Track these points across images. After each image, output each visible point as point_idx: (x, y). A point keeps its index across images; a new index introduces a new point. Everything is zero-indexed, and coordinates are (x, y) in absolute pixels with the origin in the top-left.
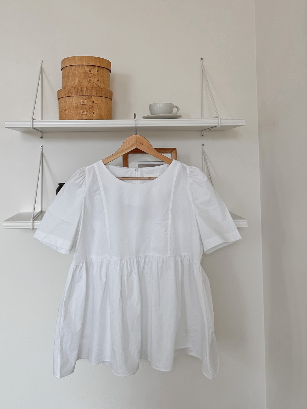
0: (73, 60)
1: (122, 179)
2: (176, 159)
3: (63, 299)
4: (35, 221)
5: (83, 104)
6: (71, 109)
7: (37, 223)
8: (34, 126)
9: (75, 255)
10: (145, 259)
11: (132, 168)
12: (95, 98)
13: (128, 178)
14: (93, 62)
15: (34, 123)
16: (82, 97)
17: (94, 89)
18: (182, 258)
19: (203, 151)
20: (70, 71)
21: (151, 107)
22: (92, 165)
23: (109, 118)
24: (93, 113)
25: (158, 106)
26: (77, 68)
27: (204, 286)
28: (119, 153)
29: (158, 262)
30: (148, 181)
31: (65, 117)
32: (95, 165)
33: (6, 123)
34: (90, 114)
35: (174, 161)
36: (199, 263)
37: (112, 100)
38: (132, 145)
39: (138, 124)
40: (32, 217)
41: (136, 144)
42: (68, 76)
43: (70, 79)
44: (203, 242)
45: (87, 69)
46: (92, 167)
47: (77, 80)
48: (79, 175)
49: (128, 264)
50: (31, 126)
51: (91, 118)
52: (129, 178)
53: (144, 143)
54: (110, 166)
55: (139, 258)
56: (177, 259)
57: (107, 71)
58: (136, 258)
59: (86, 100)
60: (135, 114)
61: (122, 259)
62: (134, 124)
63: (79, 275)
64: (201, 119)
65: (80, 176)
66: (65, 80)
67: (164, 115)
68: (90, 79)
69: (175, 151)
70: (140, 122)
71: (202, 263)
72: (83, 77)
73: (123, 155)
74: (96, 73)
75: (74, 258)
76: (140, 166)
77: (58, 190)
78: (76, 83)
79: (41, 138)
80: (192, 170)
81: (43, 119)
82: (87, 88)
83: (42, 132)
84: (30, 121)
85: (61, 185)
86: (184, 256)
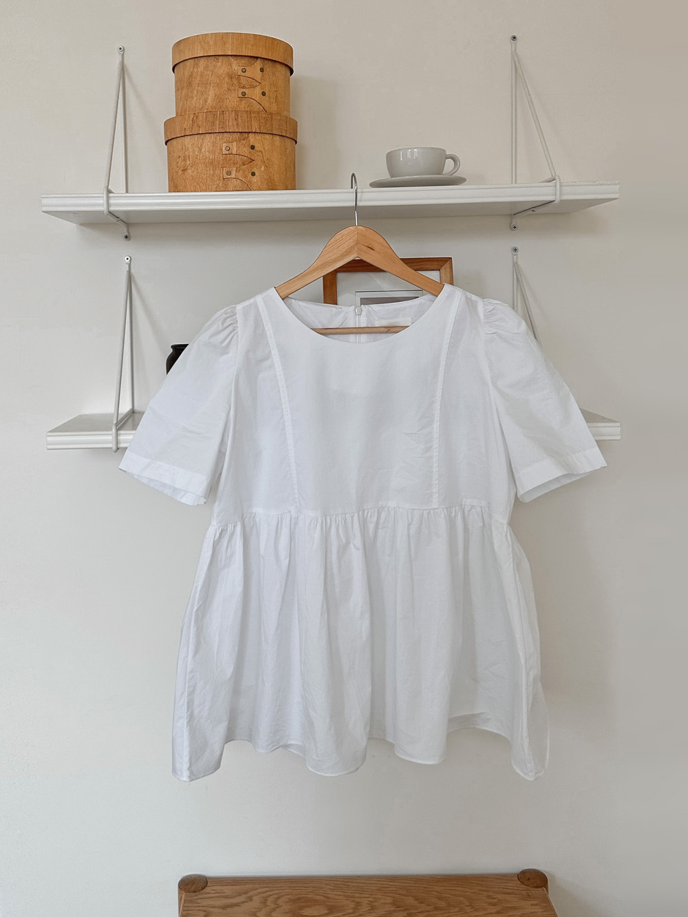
0: (200, 42)
1: (323, 331)
2: (452, 283)
3: (192, 608)
4: (121, 432)
5: (227, 152)
6: (200, 165)
7: (126, 437)
8: (112, 209)
9: (217, 507)
10: (379, 514)
11: (347, 306)
12: (257, 137)
13: (338, 330)
14: (250, 47)
15: (111, 201)
16: (225, 134)
17: (253, 115)
18: (466, 512)
19: (515, 265)
20: (195, 70)
21: (390, 157)
22: (252, 301)
23: (289, 187)
24: (253, 174)
25: (409, 156)
26: (212, 61)
27: (517, 574)
28: (316, 270)
29: (410, 520)
30: (383, 335)
31: (186, 186)
32: (259, 299)
33: (45, 201)
34: (246, 177)
35: (447, 288)
36: (505, 522)
37: (296, 142)
39: (360, 201)
40: (115, 422)
41: (356, 249)
42: (190, 83)
43: (195, 92)
44: (515, 474)
45: (236, 66)
46: (251, 305)
47: (211, 95)
48: (223, 324)
49: (340, 527)
50: (104, 208)
51: (247, 187)
52: (341, 330)
53: (376, 247)
54: (293, 300)
55: (366, 512)
56: (453, 514)
57: (283, 71)
58: (359, 512)
59: (235, 144)
60: (353, 175)
61: (326, 516)
62: (351, 201)
63: (226, 554)
64: (512, 185)
65: (226, 325)
66: (182, 93)
67: (424, 176)
68: (244, 90)
69: (447, 265)
70: (366, 196)
71: (512, 523)
72: (226, 85)
73: (324, 277)
74: (258, 75)
75: (215, 514)
76: (366, 301)
77: (171, 361)
78: (209, 101)
79: (126, 237)
80: (490, 308)
81: (129, 191)
82: (236, 112)
83: (128, 224)
84: (102, 195)
85: (178, 350)
86: (470, 507)
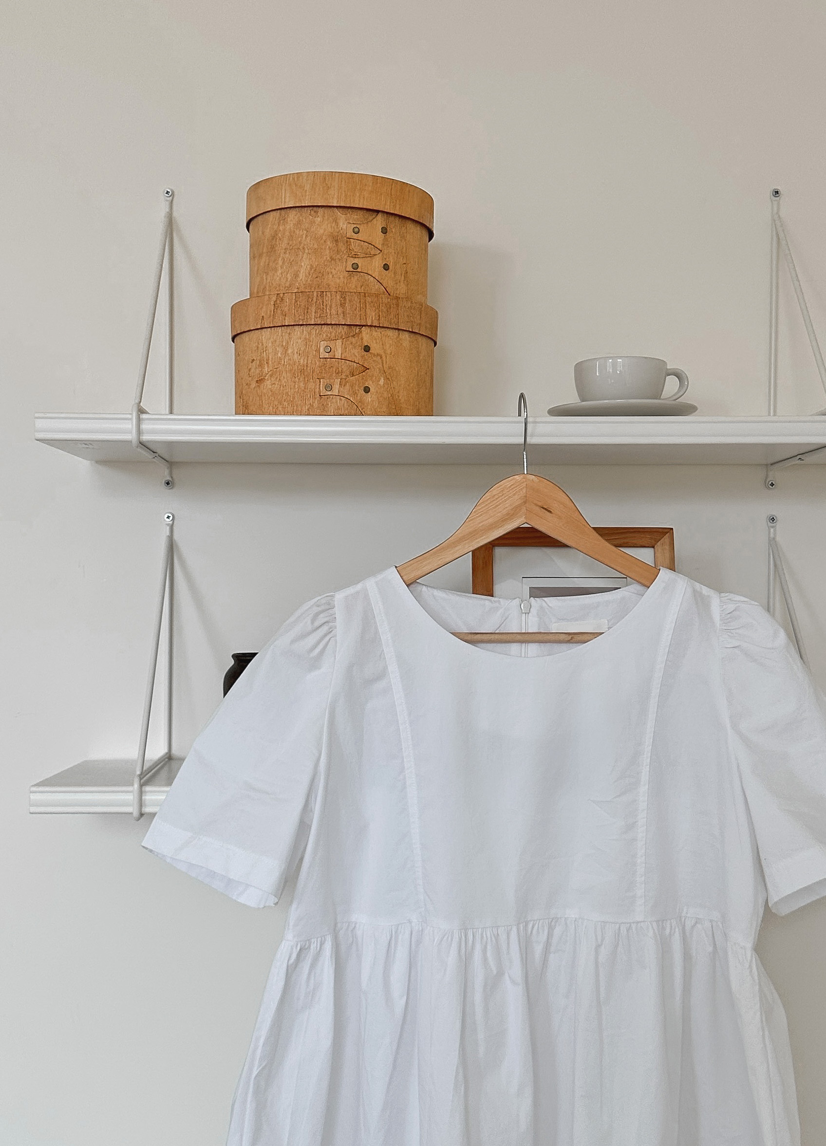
0: (290, 185)
1: (469, 637)
2: (672, 567)
3: (251, 1070)
4: (147, 788)
5: (327, 355)
6: (284, 374)
7: (155, 796)
8: (145, 438)
9: (295, 912)
10: (551, 929)
11: (506, 598)
12: (374, 333)
13: (493, 637)
14: (367, 194)
15: (144, 426)
16: (325, 328)
17: (369, 299)
18: (688, 928)
19: (772, 543)
20: (281, 228)
21: (581, 371)
22: (359, 587)
23: (422, 411)
24: (367, 390)
25: (610, 369)
26: (306, 216)
27: (767, 1033)
28: (460, 540)
29: (599, 940)
30: (564, 646)
31: (261, 406)
32: (370, 584)
33: (40, 424)
34: (355, 393)
35: (664, 574)
36: (749, 945)
37: (435, 344)
38: (508, 514)
39: (532, 436)
40: (138, 773)
41: (524, 510)
42: (273, 247)
43: (280, 262)
44: (766, 869)
45: (344, 223)
46: (358, 593)
47: (305, 264)
48: (312, 623)
49: (489, 947)
51: (356, 409)
52: (496, 637)
53: (555, 507)
54: (424, 588)
55: (530, 926)
56: (668, 931)
57: (417, 232)
58: (518, 924)
59: (339, 342)
60: (522, 396)
61: (466, 930)
62: (518, 435)
63: (308, 986)
64: (769, 419)
65: (317, 624)
66: (259, 263)
67: (632, 401)
68: (356, 261)
69: (667, 538)
70: (541, 428)
71: (760, 948)
72: (328, 252)
73: (474, 552)
74: (378, 238)
75: (291, 924)
76: (538, 593)
77: (231, 678)
78: (302, 275)
79: (168, 483)
80: (731, 607)
81: (175, 411)
82: (343, 294)
83: (171, 464)
84: (130, 416)
85: (242, 661)
86: (693, 922)
